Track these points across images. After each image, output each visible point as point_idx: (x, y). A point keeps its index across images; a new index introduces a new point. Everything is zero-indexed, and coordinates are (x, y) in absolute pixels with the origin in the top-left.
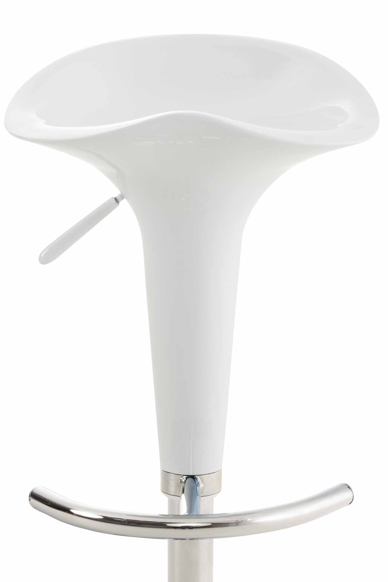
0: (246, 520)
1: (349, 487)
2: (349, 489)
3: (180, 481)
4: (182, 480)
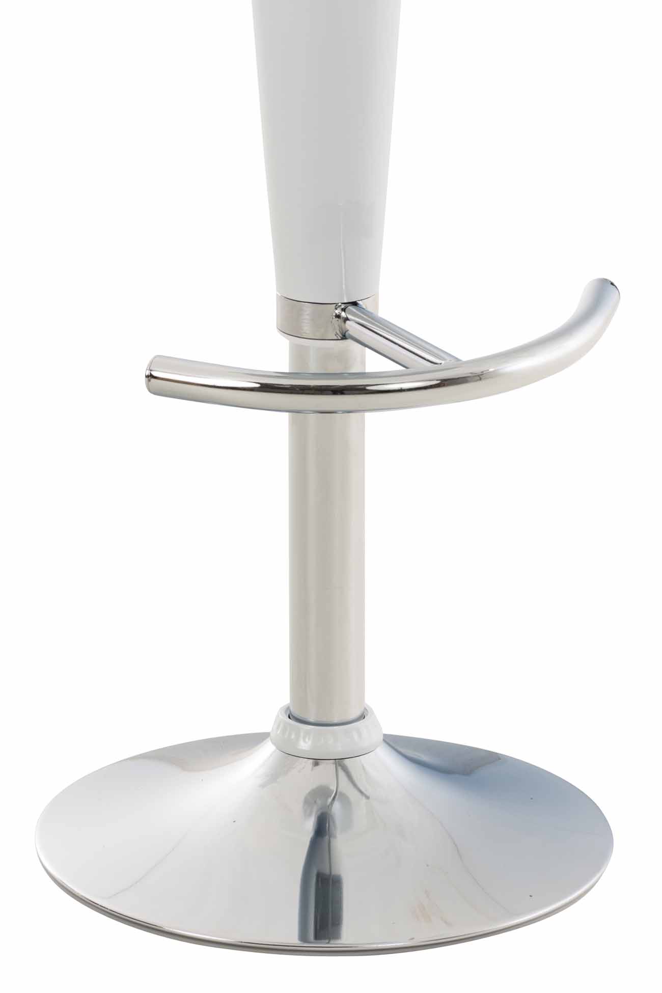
1: (612, 284)
2: (612, 286)
3: (334, 314)
4: (337, 312)
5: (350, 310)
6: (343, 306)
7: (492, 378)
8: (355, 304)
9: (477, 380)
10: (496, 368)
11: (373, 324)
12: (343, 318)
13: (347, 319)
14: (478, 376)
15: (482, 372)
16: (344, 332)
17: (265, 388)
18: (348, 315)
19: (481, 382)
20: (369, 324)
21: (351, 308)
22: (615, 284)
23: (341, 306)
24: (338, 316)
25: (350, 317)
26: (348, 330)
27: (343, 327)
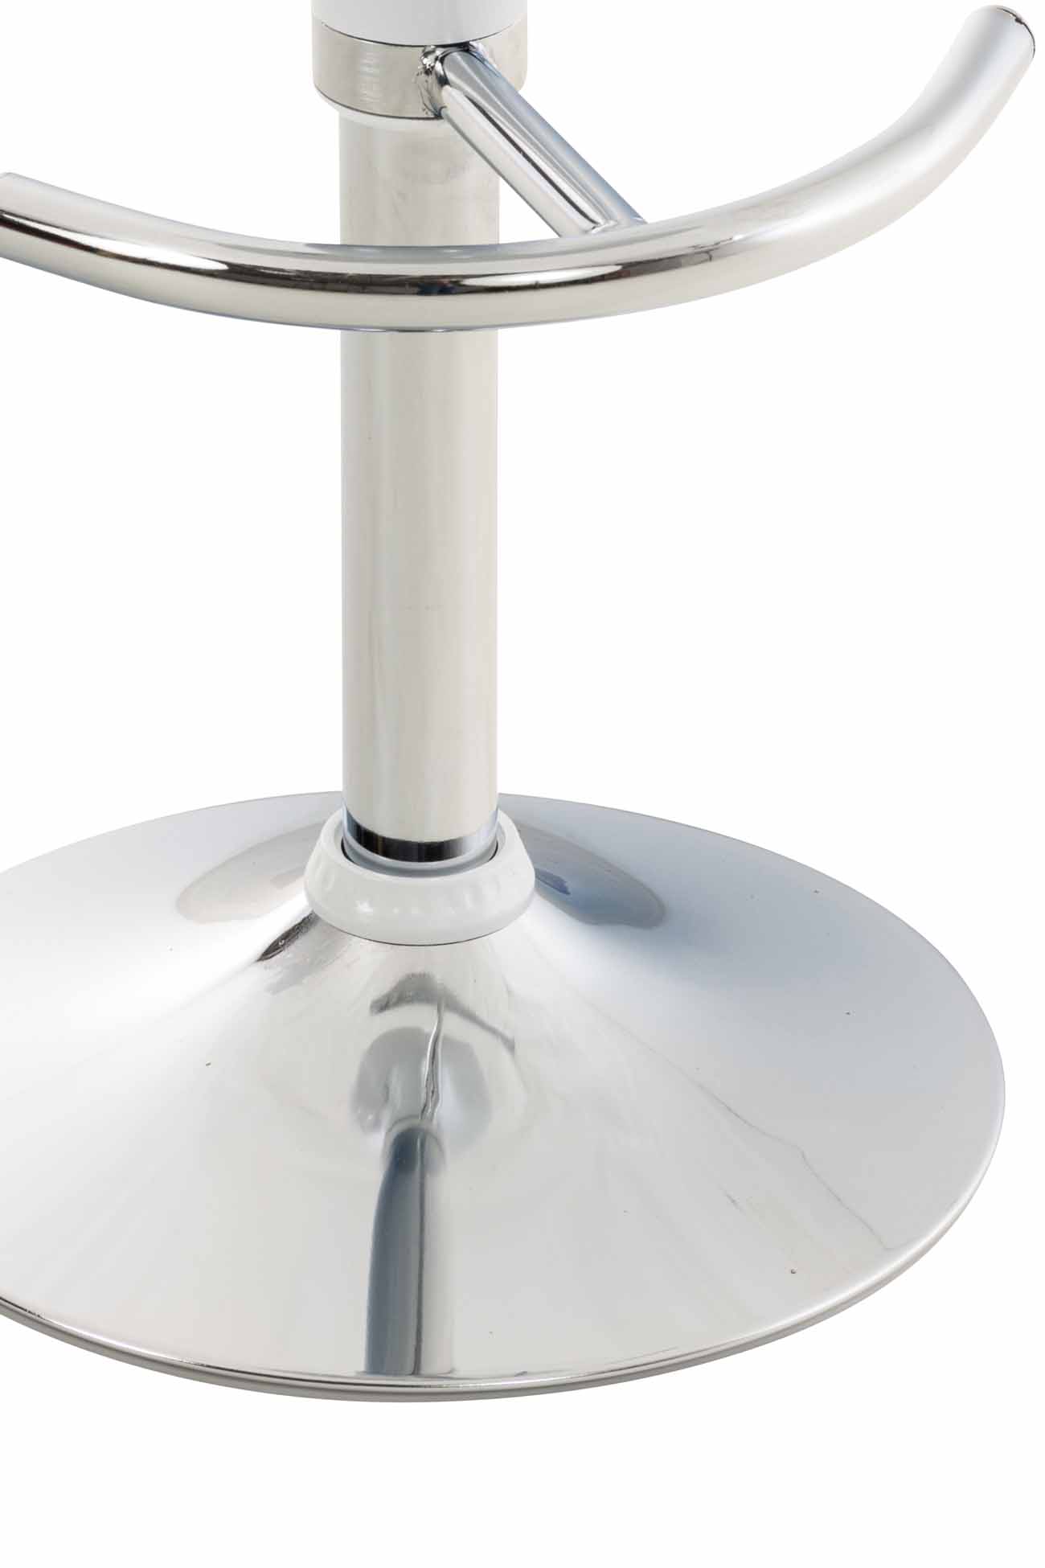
0: (731, 239)
1: (1018, 20)
2: (1017, 24)
3: (420, 67)
4: (428, 61)
5: (454, 61)
6: (439, 52)
7: (734, 254)
8: (465, 47)
9: (706, 261)
10: (747, 235)
11: (505, 116)
12: (436, 74)
13: (443, 81)
14: (707, 252)
15: (717, 244)
16: (439, 106)
17: (238, 273)
18: (447, 73)
19: (709, 264)
20: (495, 113)
21: (457, 56)
22: (1025, 19)
23: (433, 52)
24: (428, 71)
25: (451, 76)
26: (445, 107)
27: (436, 95)
